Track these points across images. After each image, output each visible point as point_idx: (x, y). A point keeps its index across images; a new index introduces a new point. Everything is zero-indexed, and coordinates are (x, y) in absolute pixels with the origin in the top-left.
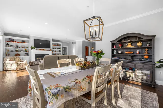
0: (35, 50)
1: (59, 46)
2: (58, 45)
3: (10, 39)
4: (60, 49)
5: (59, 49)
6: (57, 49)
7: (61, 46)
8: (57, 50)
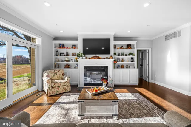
0: (84, 58)
1: (131, 48)
2: (128, 48)
3: (60, 44)
4: (132, 54)
5: (131, 56)
6: (126, 55)
7: (134, 48)
8: (125, 58)
